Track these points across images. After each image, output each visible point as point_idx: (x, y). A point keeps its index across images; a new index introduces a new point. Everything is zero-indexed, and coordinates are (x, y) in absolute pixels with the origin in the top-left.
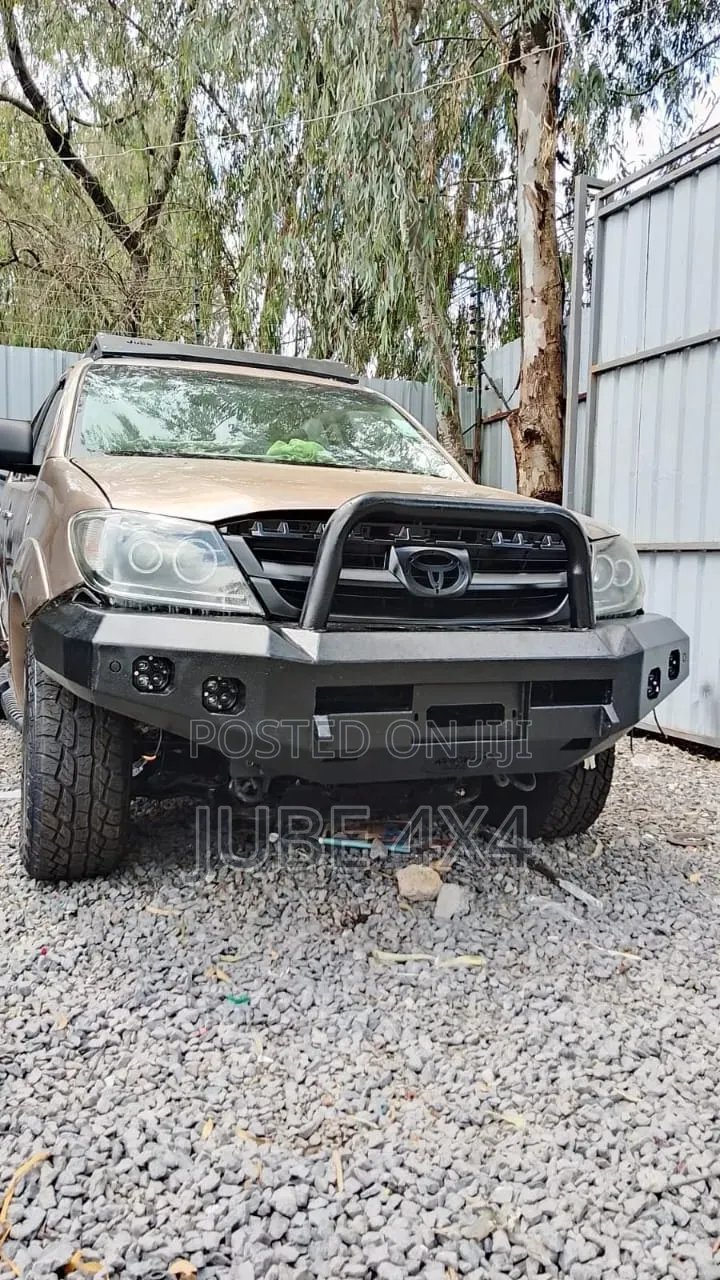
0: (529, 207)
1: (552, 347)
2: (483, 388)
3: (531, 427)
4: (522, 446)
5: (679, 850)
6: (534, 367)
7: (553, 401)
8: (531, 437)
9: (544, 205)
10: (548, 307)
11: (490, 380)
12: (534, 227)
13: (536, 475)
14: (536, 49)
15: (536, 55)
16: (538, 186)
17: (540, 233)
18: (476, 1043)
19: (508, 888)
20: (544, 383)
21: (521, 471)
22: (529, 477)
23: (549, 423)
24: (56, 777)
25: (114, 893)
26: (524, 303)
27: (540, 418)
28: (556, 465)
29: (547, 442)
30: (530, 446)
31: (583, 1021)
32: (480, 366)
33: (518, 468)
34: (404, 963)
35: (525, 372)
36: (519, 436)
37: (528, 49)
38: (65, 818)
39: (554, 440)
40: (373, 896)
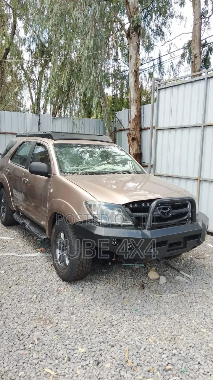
0: (132, 77)
1: (138, 115)
2: (116, 122)
3: (133, 136)
4: (131, 141)
5: (199, 260)
6: (134, 120)
7: (139, 129)
8: (133, 139)
9: (136, 76)
10: (137, 104)
11: (119, 120)
12: (134, 82)
13: (135, 149)
14: (135, 33)
15: (135, 34)
16: (135, 71)
17: (135, 84)
18: (186, 315)
19: (170, 274)
20: (136, 124)
21: (131, 148)
22: (133, 150)
23: (138, 135)
24: (79, 260)
25: (87, 284)
26: (131, 102)
27: (135, 134)
28: (140, 146)
29: (137, 140)
30: (133, 141)
31: (204, 307)
32: (115, 115)
33: (129, 147)
34: (161, 297)
35: (131, 121)
36: (130, 139)
37: (132, 33)
38: (81, 269)
39: (139, 140)
40: (143, 279)
